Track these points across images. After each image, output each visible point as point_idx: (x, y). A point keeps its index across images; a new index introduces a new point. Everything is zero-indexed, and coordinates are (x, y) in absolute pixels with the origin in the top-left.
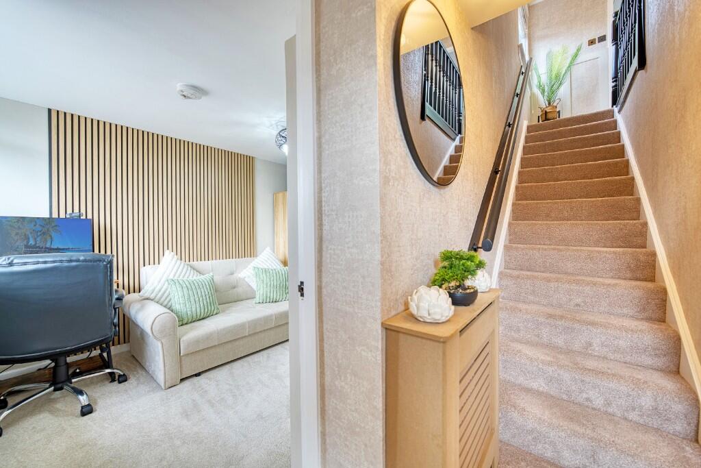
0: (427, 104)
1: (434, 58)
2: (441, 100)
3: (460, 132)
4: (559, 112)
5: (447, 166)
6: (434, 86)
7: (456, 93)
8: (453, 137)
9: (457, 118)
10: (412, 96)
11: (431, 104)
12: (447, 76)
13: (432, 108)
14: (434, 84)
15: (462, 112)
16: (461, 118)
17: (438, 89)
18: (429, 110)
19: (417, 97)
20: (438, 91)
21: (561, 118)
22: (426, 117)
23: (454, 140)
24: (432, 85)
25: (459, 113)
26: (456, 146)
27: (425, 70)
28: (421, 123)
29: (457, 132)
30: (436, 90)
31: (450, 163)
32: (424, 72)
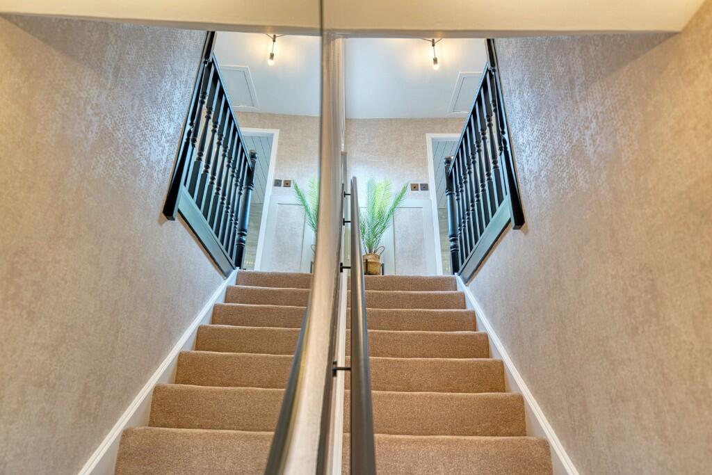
0: (183, 190)
1: (212, 116)
2: (213, 195)
3: (239, 263)
4: (383, 265)
5: (205, 327)
6: (203, 163)
7: (240, 194)
8: (225, 270)
9: (237, 237)
10: (153, 158)
11: (191, 192)
12: (230, 158)
13: (193, 202)
14: (204, 158)
15: (246, 228)
16: (244, 238)
17: (210, 170)
18: (185, 201)
19: (162, 165)
20: (209, 175)
21: (386, 274)
22: (175, 213)
23: (226, 275)
24: (199, 159)
25: (243, 229)
26: (229, 289)
27: (191, 124)
28: (161, 223)
29: (233, 262)
30: (206, 171)
31: (213, 322)
32: (188, 127)
